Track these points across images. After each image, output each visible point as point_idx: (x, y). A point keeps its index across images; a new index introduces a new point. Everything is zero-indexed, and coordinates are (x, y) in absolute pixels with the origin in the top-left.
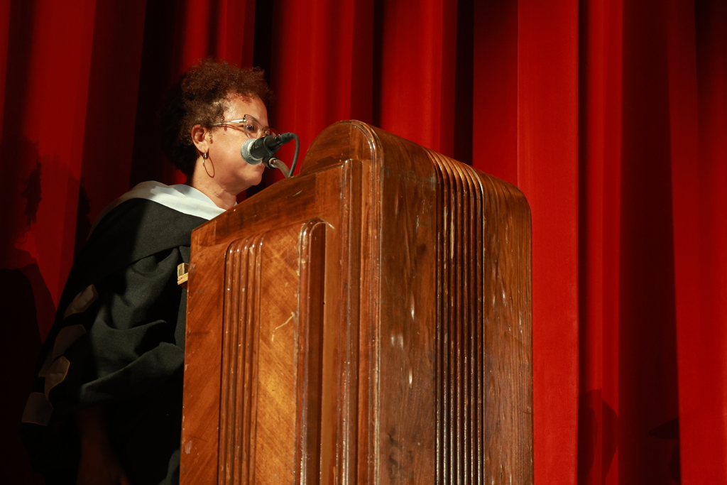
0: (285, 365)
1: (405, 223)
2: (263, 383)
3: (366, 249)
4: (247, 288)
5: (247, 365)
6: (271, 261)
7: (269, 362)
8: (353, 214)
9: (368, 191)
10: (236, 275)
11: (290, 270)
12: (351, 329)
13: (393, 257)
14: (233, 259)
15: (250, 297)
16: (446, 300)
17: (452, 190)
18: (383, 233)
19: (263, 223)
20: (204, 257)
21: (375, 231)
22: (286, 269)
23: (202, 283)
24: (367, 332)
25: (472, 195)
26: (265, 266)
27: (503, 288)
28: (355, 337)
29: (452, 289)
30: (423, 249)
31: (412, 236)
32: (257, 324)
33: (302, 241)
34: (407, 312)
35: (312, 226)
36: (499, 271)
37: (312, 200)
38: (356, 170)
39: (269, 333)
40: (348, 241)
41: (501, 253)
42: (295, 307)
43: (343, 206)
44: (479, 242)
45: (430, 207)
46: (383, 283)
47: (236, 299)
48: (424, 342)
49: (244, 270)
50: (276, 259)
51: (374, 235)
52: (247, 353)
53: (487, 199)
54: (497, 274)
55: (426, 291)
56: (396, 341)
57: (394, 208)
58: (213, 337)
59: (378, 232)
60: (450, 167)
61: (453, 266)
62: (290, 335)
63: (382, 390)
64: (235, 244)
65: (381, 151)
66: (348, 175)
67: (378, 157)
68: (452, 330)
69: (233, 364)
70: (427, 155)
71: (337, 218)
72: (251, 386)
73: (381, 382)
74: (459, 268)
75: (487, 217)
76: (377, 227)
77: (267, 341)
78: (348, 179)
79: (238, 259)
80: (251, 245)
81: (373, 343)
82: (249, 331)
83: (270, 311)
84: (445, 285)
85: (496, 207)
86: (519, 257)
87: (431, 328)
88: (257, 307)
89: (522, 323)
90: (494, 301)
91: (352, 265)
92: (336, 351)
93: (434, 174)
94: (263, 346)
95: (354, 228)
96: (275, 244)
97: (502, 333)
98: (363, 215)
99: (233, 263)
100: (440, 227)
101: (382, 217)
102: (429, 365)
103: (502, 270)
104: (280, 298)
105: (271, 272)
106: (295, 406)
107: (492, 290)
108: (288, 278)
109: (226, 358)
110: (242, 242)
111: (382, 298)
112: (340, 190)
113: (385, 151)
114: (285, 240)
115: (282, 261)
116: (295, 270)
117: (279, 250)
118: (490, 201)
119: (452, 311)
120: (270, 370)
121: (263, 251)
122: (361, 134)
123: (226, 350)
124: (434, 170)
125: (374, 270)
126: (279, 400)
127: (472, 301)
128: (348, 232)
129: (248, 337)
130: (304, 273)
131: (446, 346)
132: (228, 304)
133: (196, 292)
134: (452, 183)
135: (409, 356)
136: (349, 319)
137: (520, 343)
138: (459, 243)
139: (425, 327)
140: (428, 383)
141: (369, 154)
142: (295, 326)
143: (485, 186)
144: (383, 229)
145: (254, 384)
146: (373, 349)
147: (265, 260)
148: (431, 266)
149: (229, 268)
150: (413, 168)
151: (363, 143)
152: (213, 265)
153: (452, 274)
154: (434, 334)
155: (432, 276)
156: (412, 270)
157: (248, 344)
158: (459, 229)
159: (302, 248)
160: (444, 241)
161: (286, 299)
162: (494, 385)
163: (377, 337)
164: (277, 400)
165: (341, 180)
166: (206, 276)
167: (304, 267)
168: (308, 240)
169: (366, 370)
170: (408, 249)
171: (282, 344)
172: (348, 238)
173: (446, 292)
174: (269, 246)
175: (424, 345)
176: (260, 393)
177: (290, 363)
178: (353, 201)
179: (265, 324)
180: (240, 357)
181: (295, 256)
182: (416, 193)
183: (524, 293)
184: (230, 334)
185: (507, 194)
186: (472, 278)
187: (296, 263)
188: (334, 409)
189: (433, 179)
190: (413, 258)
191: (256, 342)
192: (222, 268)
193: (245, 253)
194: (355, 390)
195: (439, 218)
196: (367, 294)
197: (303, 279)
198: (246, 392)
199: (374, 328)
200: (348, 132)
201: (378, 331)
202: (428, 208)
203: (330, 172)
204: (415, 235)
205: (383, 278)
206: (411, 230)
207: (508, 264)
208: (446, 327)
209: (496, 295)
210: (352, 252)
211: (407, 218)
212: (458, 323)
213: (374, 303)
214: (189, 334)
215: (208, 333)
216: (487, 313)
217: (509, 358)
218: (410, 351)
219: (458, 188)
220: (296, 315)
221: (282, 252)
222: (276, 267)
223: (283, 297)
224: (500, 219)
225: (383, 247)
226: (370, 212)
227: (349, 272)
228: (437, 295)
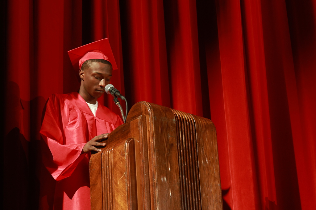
0: (123, 192)
1: (164, 136)
2: (116, 199)
3: (150, 147)
4: (109, 166)
5: (111, 194)
6: (116, 155)
7: (118, 191)
8: (144, 135)
9: (149, 126)
10: (105, 162)
11: (122, 157)
12: (146, 176)
13: (160, 149)
14: (104, 156)
15: (110, 169)
16: (183, 163)
17: (182, 123)
18: (155, 140)
19: (114, 142)
20: (94, 157)
21: (152, 140)
22: (121, 157)
23: (94, 166)
24: (152, 177)
25: (191, 124)
26: (114, 157)
27: (206, 157)
28: (148, 179)
29: (185, 159)
30: (172, 145)
31: (167, 141)
32: (113, 178)
33: (126, 147)
34: (167, 169)
35: (129, 141)
36: (204, 151)
37: (129, 131)
38: (144, 119)
39: (117, 181)
40: (142, 145)
41: (204, 144)
42: (125, 170)
43: (140, 132)
44: (195, 141)
45: (174, 130)
46: (157, 158)
47: (105, 171)
48: (175, 178)
49: (107, 159)
50: (118, 154)
51: (152, 142)
52: (111, 189)
53: (197, 125)
54: (203, 152)
55: (174, 160)
56: (163, 179)
57: (159, 131)
58: (99, 185)
59: (153, 140)
60: (181, 115)
61: (185, 150)
62: (124, 181)
63: (159, 197)
64: (104, 151)
65: (152, 111)
66: (141, 121)
67: (151, 113)
68: (186, 174)
69: (106, 194)
70: (171, 111)
71: (138, 137)
72: (113, 201)
73: (158, 195)
74: (187, 151)
75: (197, 132)
76: (153, 138)
77: (116, 184)
78: (141, 122)
79: (105, 156)
80: (109, 150)
81: (154, 181)
82: (111, 181)
83: (117, 173)
84: (182, 157)
85: (201, 127)
86: (212, 145)
87: (177, 174)
88: (113, 172)
89: (215, 169)
90: (203, 162)
91: (144, 153)
92: (141, 185)
93: (174, 118)
94: (116, 186)
95: (144, 140)
96: (117, 149)
97: (207, 173)
98: (148, 135)
99: (104, 158)
100: (178, 137)
101: (154, 135)
102: (177, 187)
103: (205, 151)
104: (120, 168)
105: (117, 159)
106: (127, 206)
107: (202, 158)
108: (122, 160)
109: (104, 192)
110: (107, 150)
111: (157, 164)
112: (138, 127)
113: (154, 111)
114: (120, 147)
115: (120, 154)
116: (124, 157)
117: (118, 151)
118: (198, 125)
119: (186, 167)
120: (118, 194)
121: (113, 152)
122: (145, 106)
123: (103, 189)
124: (174, 116)
125: (153, 155)
126: (122, 205)
127: (193, 163)
128: (142, 141)
129: (111, 184)
130: (127, 158)
131: (184, 180)
132: (103, 173)
133: (92, 170)
134: (182, 120)
135: (169, 184)
136: (145, 173)
137: (215, 177)
138: (187, 142)
139: (175, 173)
140: (178, 194)
141: (148, 113)
142: (125, 178)
143: (196, 121)
144: (155, 139)
145: (114, 200)
146: (154, 183)
147: (114, 155)
148: (176, 151)
149: (103, 160)
150: (166, 116)
151: (146, 109)
152: (97, 159)
153: (185, 153)
154: (179, 176)
155: (176, 155)
156: (168, 153)
157: (110, 186)
158: (186, 137)
159: (126, 149)
160: (180, 142)
161: (122, 168)
162: (205, 193)
163: (156, 179)
164: (121, 205)
165: (138, 123)
166: (95, 164)
167: (127, 156)
168: (128, 146)
169: (153, 191)
170: (166, 146)
171: (122, 185)
172: (142, 144)
173: (183, 160)
174: (115, 150)
175: (175, 180)
176: (116, 203)
177: (125, 191)
178: (143, 130)
179: (116, 178)
180: (108, 191)
181: (124, 152)
182: (168, 125)
183: (215, 158)
184: (105, 183)
185: (205, 123)
186: (193, 154)
187: (124, 155)
188: (142, 206)
189: (174, 119)
190: (168, 149)
191: (113, 185)
192: (100, 160)
193: (107, 153)
194: (149, 199)
195: (178, 134)
196: (151, 163)
197: (127, 160)
198: (111, 204)
199: (154, 175)
200: (141, 105)
201: (156, 176)
202: (173, 130)
203: (135, 120)
204: (168, 140)
205: (157, 157)
206: (166, 138)
207: (207, 148)
208: (183, 173)
209: (203, 160)
210: (144, 149)
211: (165, 134)
212: (189, 171)
213: (154, 166)
214: (91, 185)
215: (97, 184)
216: (200, 166)
217: (211, 183)
218: (169, 182)
219: (185, 122)
220: (126, 173)
221: (119, 151)
222: (118, 157)
223: (121, 168)
224: (203, 132)
225: (155, 145)
226: (150, 134)
227: (144, 156)
228: (179, 162)
